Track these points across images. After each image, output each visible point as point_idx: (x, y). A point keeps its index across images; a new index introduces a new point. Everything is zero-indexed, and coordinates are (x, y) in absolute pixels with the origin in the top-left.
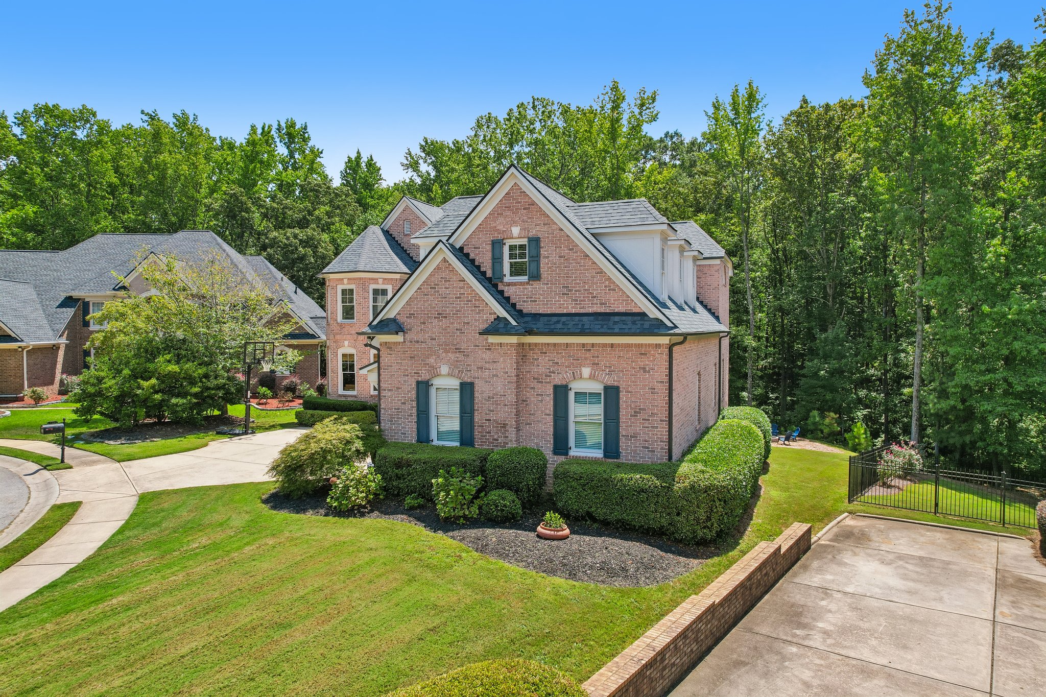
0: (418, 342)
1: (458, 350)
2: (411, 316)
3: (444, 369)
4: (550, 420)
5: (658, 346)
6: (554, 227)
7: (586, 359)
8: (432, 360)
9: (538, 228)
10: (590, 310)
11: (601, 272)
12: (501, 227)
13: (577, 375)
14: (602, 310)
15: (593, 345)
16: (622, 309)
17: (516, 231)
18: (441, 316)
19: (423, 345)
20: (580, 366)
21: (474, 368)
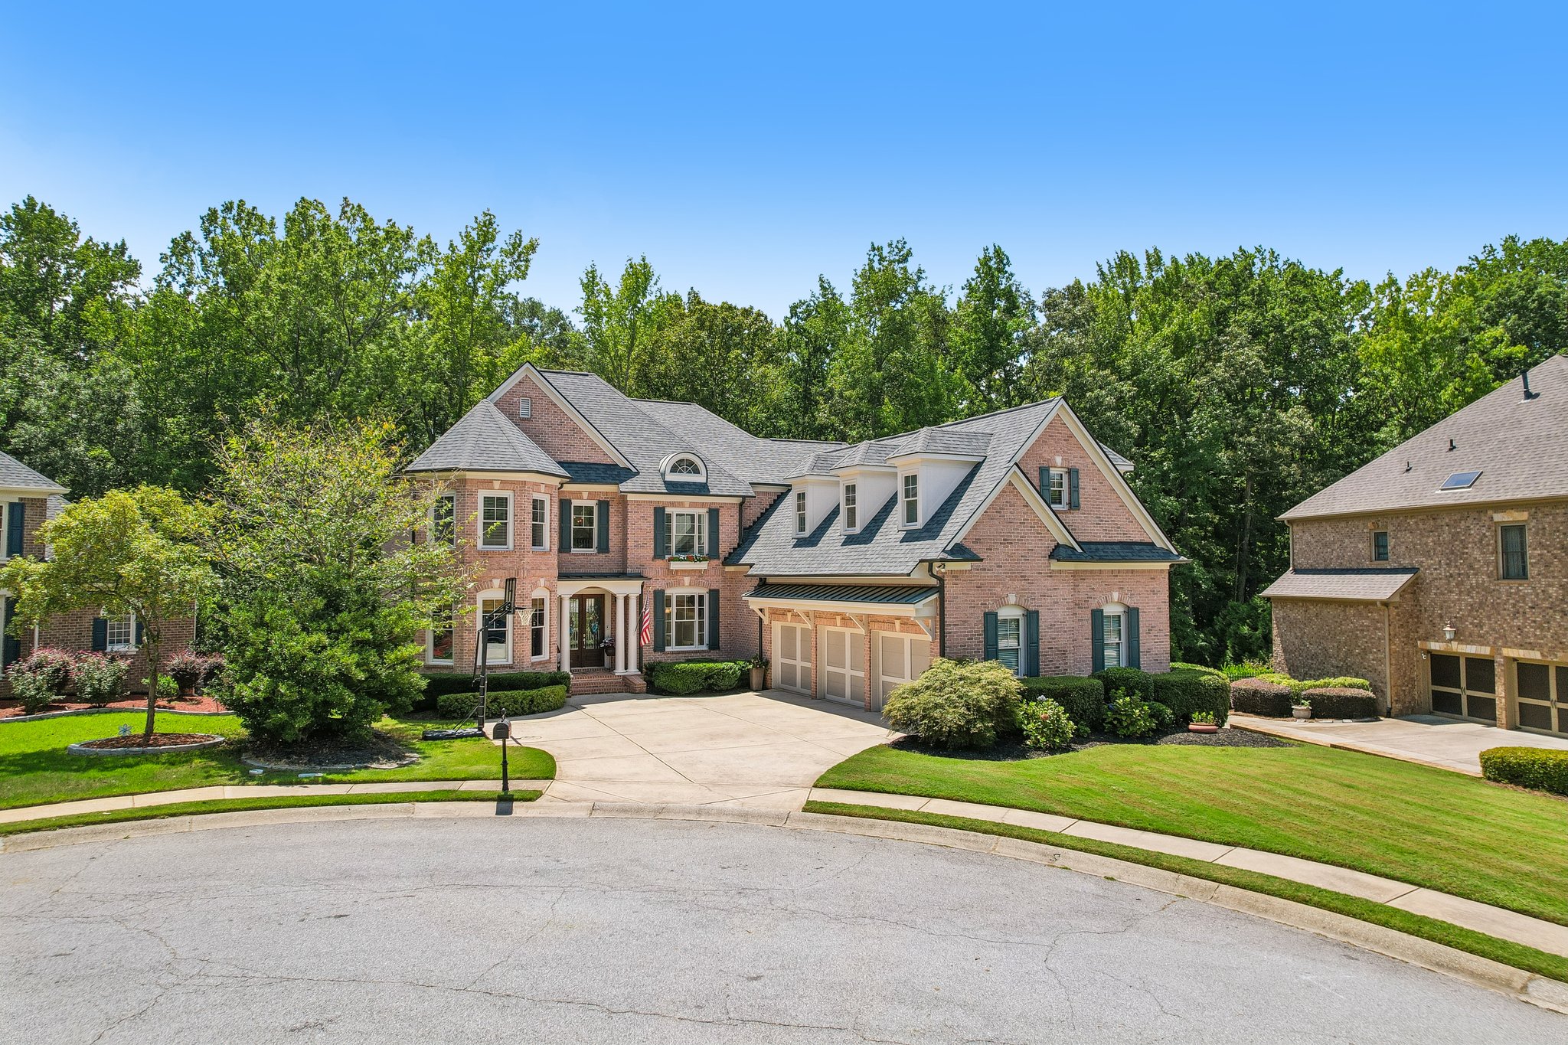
0: (985, 569)
1: (1024, 578)
2: (977, 541)
3: (1012, 599)
4: (1089, 642)
5: (1162, 571)
6: (1088, 460)
7: (1115, 584)
8: (998, 589)
9: (1075, 460)
10: (1116, 540)
11: (1123, 505)
12: (1046, 455)
13: (1109, 599)
14: (1124, 539)
15: (1119, 571)
16: (1137, 539)
17: (1059, 460)
18: (1006, 542)
19: (990, 573)
20: (1110, 591)
21: (1037, 595)
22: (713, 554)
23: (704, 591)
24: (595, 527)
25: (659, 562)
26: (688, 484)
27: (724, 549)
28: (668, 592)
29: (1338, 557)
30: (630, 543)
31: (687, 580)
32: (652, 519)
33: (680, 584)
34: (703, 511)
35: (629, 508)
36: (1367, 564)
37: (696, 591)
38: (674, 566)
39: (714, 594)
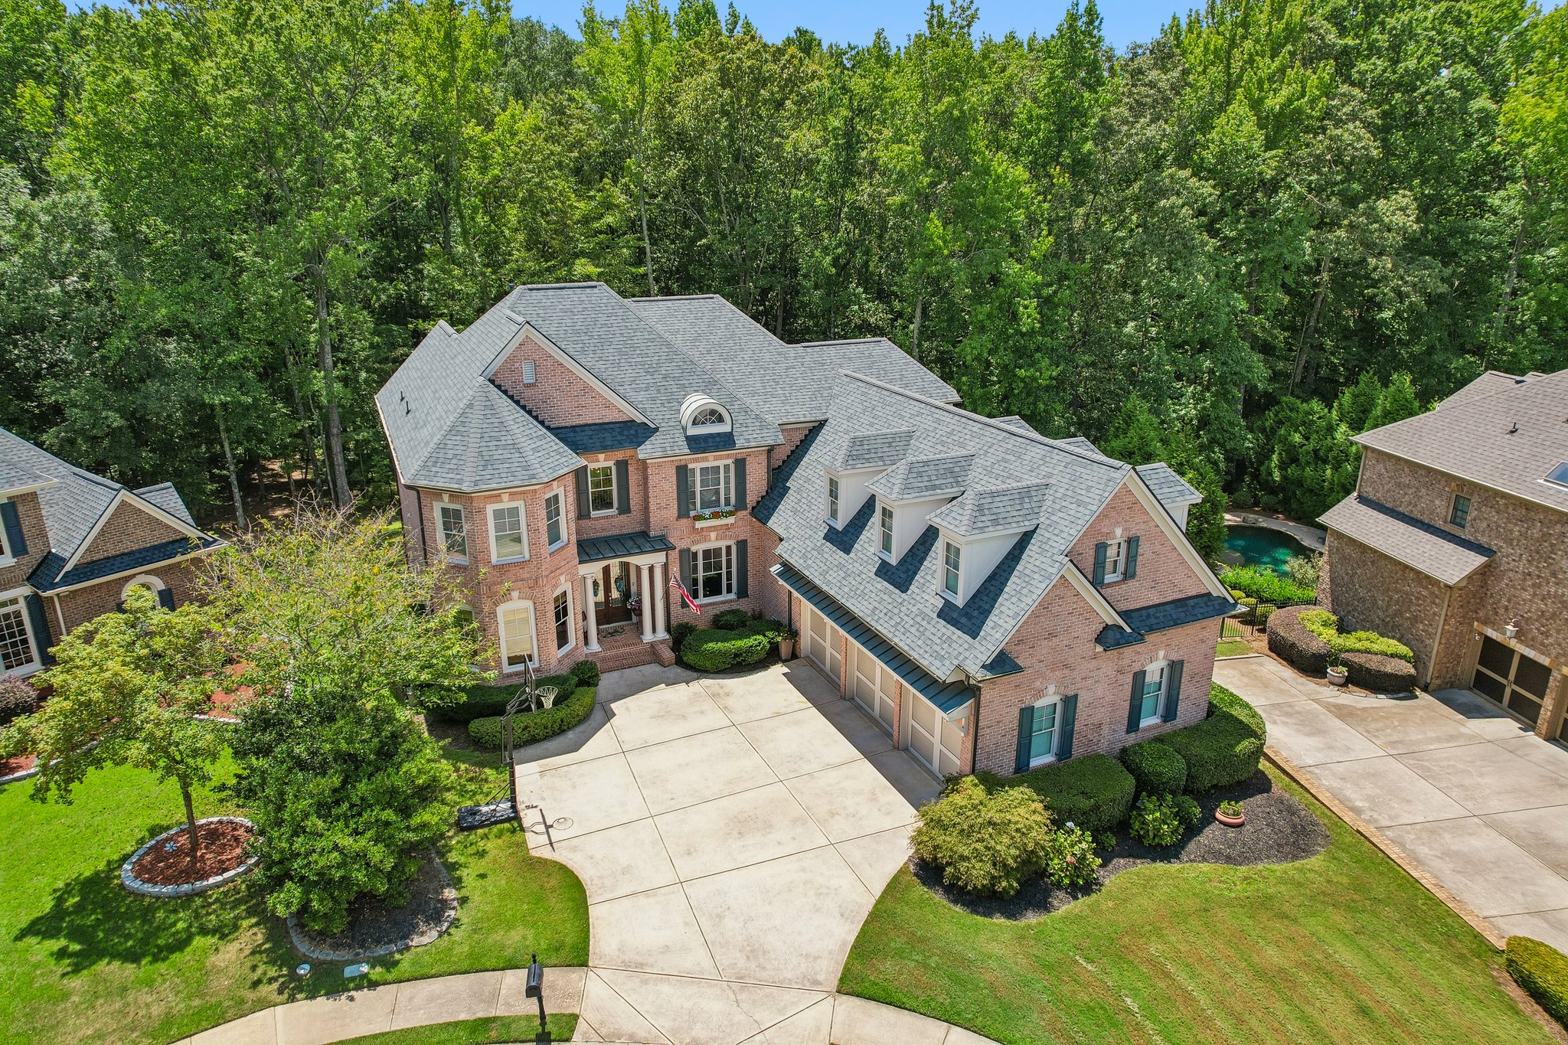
1: (1066, 666)
3: (1051, 688)
4: (1127, 705)
6: (1152, 524)
7: (1162, 642)
8: (1038, 684)
9: (1137, 527)
10: (1170, 599)
11: (1183, 562)
12: (1104, 530)
13: (1153, 661)
14: (1178, 596)
16: (1193, 592)
17: (1119, 532)
18: (1051, 636)
20: (1157, 650)
21: (1078, 679)
22: (741, 504)
23: (731, 543)
24: (614, 487)
25: (684, 521)
26: (712, 436)
27: (751, 499)
28: (694, 549)
29: (1410, 503)
30: (652, 507)
31: (713, 535)
32: (674, 479)
33: (706, 539)
34: (730, 461)
35: (650, 471)
36: (1440, 524)
37: (722, 544)
38: (699, 525)
39: (742, 545)
